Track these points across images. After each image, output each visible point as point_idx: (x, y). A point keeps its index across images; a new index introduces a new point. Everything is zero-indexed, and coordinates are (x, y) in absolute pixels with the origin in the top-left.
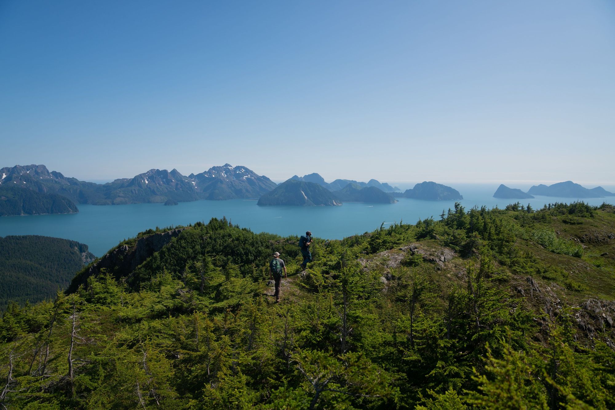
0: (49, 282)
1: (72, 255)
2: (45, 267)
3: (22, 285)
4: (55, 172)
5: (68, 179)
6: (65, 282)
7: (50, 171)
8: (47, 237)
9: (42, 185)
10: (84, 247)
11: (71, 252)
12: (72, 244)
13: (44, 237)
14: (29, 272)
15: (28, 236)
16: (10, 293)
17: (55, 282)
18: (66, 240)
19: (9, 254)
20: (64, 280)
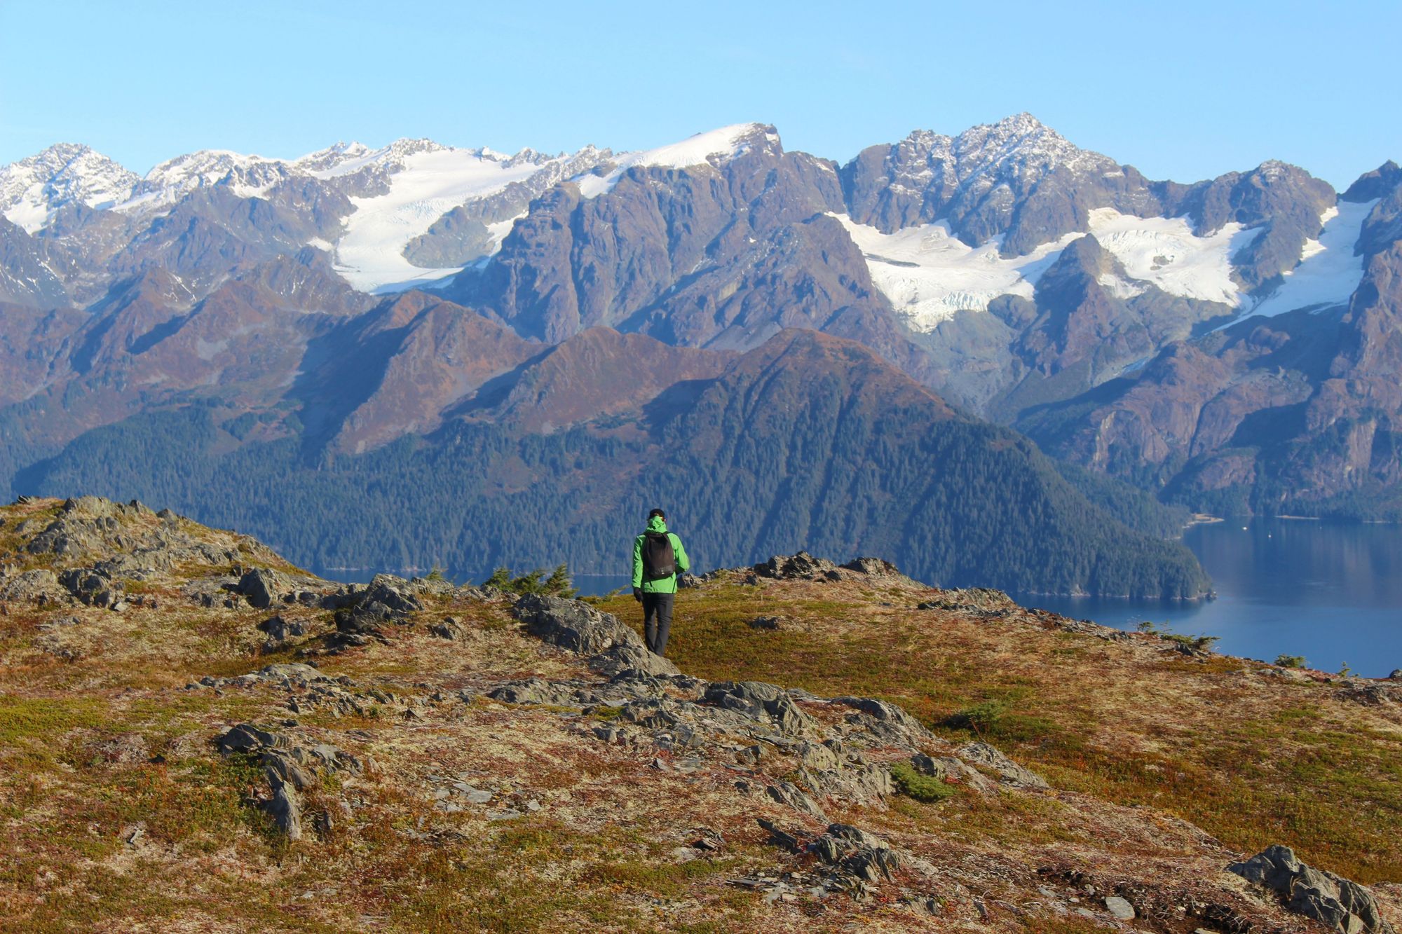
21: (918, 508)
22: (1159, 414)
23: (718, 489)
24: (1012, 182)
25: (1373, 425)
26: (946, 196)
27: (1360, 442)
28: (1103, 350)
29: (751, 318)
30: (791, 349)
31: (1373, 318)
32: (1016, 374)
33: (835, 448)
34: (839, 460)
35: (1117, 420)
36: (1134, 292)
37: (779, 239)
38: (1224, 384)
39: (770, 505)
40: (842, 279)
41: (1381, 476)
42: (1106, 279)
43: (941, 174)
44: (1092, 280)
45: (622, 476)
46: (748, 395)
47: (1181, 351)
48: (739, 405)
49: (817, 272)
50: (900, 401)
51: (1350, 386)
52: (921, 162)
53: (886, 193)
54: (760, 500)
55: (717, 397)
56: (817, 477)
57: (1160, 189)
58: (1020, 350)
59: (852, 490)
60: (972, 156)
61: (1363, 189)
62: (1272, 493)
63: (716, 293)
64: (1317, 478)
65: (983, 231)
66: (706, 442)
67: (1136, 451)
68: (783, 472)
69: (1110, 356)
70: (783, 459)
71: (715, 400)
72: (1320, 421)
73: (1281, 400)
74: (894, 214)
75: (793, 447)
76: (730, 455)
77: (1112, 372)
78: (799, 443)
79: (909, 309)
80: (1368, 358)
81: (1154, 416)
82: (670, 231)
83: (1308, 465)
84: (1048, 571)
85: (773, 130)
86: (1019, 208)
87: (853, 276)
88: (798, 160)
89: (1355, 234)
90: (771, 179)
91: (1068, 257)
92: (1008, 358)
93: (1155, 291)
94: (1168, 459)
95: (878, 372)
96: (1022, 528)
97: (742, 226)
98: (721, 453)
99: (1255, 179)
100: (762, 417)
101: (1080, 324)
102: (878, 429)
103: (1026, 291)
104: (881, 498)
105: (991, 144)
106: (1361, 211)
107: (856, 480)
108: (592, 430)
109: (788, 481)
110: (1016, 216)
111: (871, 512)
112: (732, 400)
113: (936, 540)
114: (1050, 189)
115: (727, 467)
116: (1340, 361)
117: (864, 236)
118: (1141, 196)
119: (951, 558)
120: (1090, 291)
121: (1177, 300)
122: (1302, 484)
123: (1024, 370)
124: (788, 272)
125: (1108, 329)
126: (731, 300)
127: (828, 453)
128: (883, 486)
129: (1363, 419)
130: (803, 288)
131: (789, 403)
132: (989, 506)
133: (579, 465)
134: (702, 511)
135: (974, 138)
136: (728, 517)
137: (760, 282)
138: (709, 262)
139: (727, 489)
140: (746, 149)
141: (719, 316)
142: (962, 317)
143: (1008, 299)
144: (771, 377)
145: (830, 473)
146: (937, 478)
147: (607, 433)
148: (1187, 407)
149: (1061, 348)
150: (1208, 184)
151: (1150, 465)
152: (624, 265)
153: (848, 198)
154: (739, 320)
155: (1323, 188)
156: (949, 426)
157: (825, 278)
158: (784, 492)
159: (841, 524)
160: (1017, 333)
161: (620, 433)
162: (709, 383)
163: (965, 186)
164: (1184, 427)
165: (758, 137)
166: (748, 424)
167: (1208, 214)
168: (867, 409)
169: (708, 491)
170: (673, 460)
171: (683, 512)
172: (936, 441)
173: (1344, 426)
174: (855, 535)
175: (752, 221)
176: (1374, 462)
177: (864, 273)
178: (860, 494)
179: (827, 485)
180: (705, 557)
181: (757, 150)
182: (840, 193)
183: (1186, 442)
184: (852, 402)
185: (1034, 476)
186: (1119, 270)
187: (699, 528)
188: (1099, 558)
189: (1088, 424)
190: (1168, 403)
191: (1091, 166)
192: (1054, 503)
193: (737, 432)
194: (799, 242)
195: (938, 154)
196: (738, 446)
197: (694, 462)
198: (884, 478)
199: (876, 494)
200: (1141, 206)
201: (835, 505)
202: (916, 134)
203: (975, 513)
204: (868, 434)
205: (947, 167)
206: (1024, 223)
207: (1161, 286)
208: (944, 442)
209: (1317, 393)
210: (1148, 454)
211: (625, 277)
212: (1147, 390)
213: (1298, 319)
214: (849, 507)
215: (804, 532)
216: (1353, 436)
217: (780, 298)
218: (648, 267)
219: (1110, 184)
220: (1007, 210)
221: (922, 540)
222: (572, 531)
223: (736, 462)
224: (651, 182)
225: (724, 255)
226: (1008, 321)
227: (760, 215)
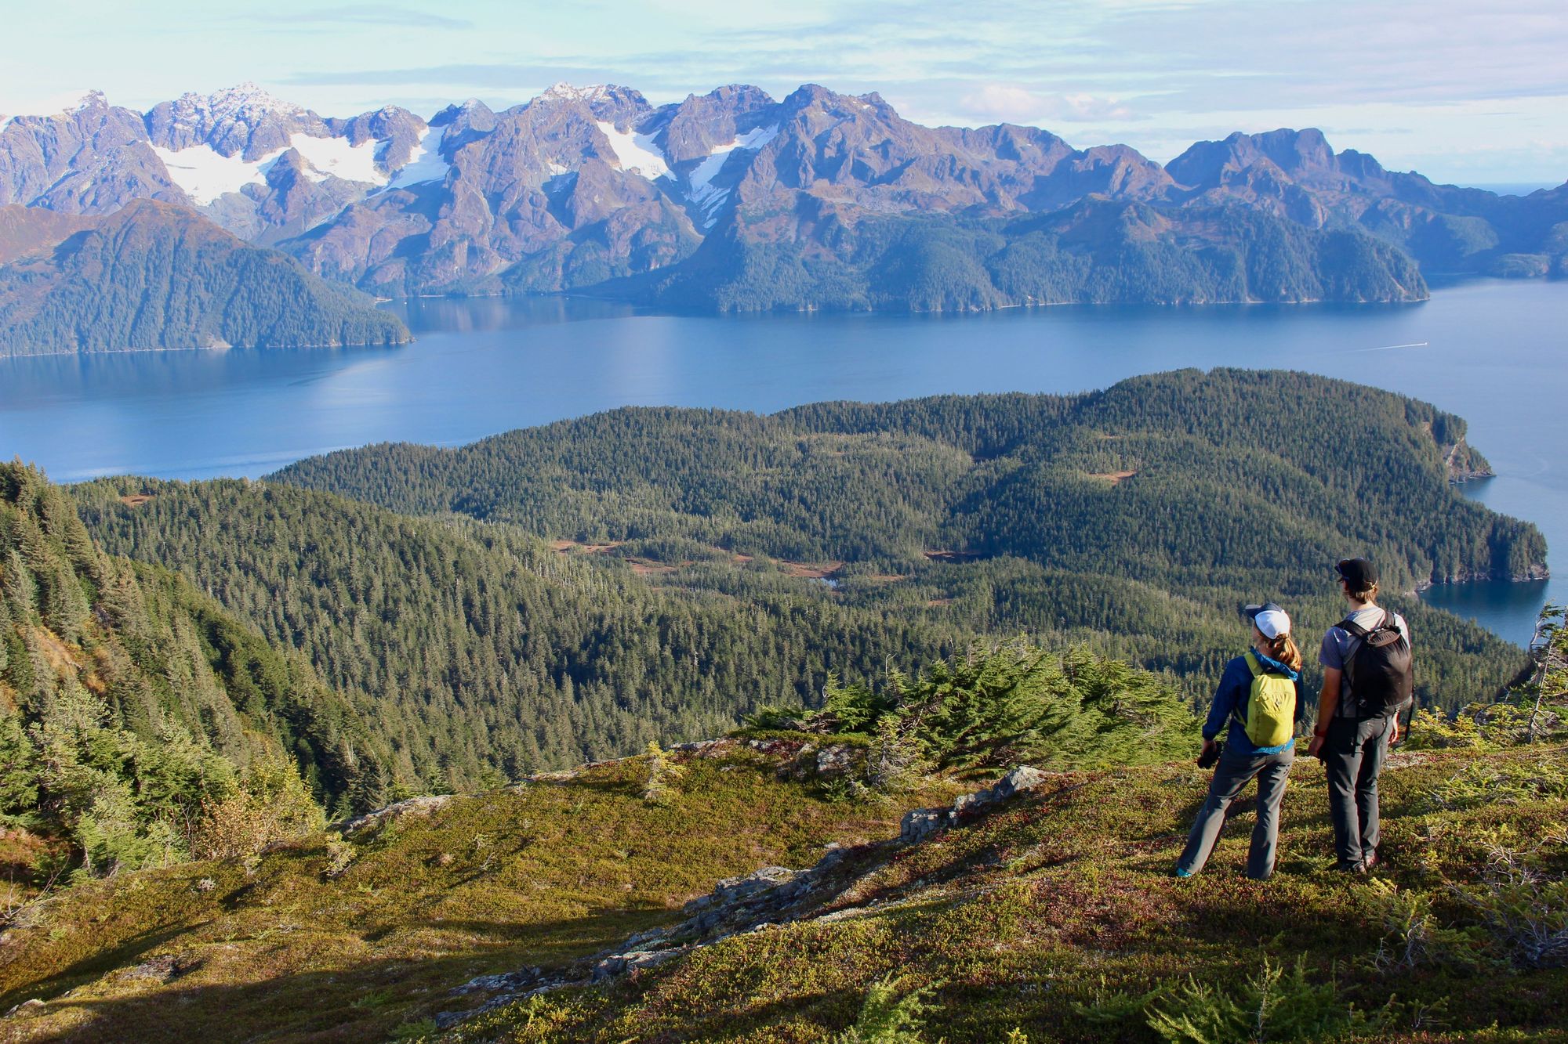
0: (1337, 534)
1: (1412, 450)
2: (1325, 481)
3: (1257, 533)
4: (1354, 152)
5: (1396, 178)
6: (1385, 539)
7: (1337, 151)
8: (1332, 381)
9: (1313, 200)
10: (1454, 427)
11: (1409, 439)
12: (1412, 411)
13: (1323, 378)
14: (1276, 492)
15: (1277, 372)
16: (1223, 550)
17: (1354, 538)
18: (1393, 395)
19: (1220, 425)
20: (1384, 532)
21: (231, 301)
22: (348, 244)
23: (103, 298)
24: (245, 120)
25: (466, 243)
26: (208, 130)
27: (461, 252)
28: (309, 211)
29: (100, 201)
30: (139, 211)
31: (459, 186)
32: (261, 226)
33: (174, 268)
34: (177, 276)
35: (325, 248)
36: (322, 178)
37: (114, 155)
38: (381, 225)
39: (138, 305)
40: (154, 177)
41: (474, 271)
42: (305, 172)
43: (203, 118)
44: (298, 172)
45: (40, 293)
46: (115, 240)
47: (356, 208)
48: (110, 246)
49: (138, 173)
50: (211, 238)
51: (452, 222)
52: (192, 110)
53: (172, 129)
54: (131, 303)
55: (94, 242)
56: (165, 287)
57: (329, 122)
58: (262, 213)
59: (188, 293)
60: (221, 106)
61: (439, 120)
62: (416, 284)
63: (78, 188)
64: (439, 273)
65: (231, 148)
66: (92, 270)
67: (337, 265)
68: (143, 285)
69: (313, 214)
70: (142, 277)
71: (94, 244)
72: (437, 243)
73: (415, 232)
74: (178, 141)
75: (147, 269)
76: (108, 277)
77: (315, 223)
78: (151, 268)
79: (195, 193)
80: (459, 207)
81: (345, 245)
82: (45, 154)
83: (434, 267)
84: (315, 333)
85: (101, 94)
86: (251, 134)
87: (160, 175)
88: (119, 112)
89: (438, 144)
90: (104, 121)
91: (283, 160)
92: (255, 218)
93: (334, 178)
94: (355, 269)
95: (195, 222)
96: (296, 309)
97: (89, 149)
98: (102, 275)
99: (382, 115)
100: (125, 253)
101: (294, 197)
102: (199, 256)
103: (262, 181)
104: (206, 297)
105: (231, 100)
106: (439, 131)
107: (190, 287)
108: (16, 266)
109: (147, 290)
110: (250, 139)
111: (201, 304)
112: (106, 243)
113: (244, 319)
114: (267, 123)
115: (108, 283)
116: (444, 210)
117: (163, 153)
118: (320, 127)
119: (254, 330)
120: (298, 178)
121: (346, 182)
122: (432, 278)
123: (265, 224)
124: (121, 173)
125: (311, 199)
126: (88, 192)
127: (170, 272)
128: (207, 289)
129: (461, 241)
130: (131, 183)
131: (142, 243)
132: (274, 297)
133: (10, 289)
134: (95, 312)
135: (220, 97)
136: (112, 315)
137: (105, 180)
138: (70, 170)
139: (109, 297)
140: (87, 105)
141: (82, 200)
142: (226, 197)
143: (252, 185)
144: (129, 229)
145: (172, 282)
146: (240, 282)
147: (26, 269)
148: (363, 239)
149: (285, 211)
150: (355, 119)
151: (345, 272)
152: (19, 174)
153: (150, 132)
154: (94, 203)
155: (418, 119)
156: (243, 252)
157: (144, 176)
158: (146, 296)
159: (184, 314)
160: (259, 204)
161: (34, 267)
162: (90, 232)
163: (218, 124)
164: (362, 250)
165: (94, 97)
166: (117, 258)
167: (357, 135)
168: (191, 245)
169: (97, 299)
170: (71, 282)
171: (83, 313)
172: (236, 261)
173: (451, 245)
174: (193, 319)
175: (95, 146)
176: (469, 264)
177: (166, 173)
178: (193, 295)
179: (172, 291)
180: (100, 339)
181: (93, 105)
182: (145, 130)
183: (364, 258)
184: (181, 241)
185: (299, 279)
186: (311, 167)
187: (94, 321)
188: (345, 323)
189: (308, 251)
190: (352, 237)
191: (290, 110)
192: (313, 292)
193: (111, 263)
194: (126, 156)
195: (200, 106)
196: (113, 270)
197: (86, 282)
198: (207, 285)
199: (203, 294)
200: (320, 132)
201: (180, 301)
202: (186, 94)
203: (266, 302)
204: (194, 259)
205: (207, 113)
206: (255, 143)
207: (338, 175)
208: (242, 261)
209: (434, 227)
210: (344, 266)
211: (20, 181)
212: (338, 231)
213: (415, 188)
214: (188, 303)
215: (161, 320)
216: (457, 250)
217: (118, 189)
218: (33, 175)
219: (301, 120)
220: (245, 136)
221: (235, 319)
222: (12, 330)
223: (113, 280)
224: (30, 125)
225: (79, 166)
226: (253, 197)
227: (99, 143)
